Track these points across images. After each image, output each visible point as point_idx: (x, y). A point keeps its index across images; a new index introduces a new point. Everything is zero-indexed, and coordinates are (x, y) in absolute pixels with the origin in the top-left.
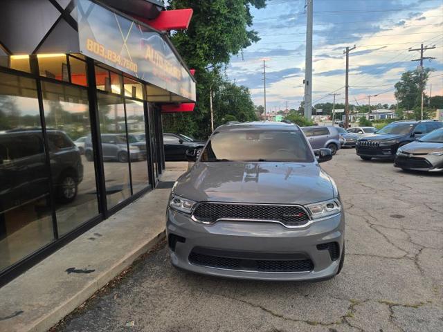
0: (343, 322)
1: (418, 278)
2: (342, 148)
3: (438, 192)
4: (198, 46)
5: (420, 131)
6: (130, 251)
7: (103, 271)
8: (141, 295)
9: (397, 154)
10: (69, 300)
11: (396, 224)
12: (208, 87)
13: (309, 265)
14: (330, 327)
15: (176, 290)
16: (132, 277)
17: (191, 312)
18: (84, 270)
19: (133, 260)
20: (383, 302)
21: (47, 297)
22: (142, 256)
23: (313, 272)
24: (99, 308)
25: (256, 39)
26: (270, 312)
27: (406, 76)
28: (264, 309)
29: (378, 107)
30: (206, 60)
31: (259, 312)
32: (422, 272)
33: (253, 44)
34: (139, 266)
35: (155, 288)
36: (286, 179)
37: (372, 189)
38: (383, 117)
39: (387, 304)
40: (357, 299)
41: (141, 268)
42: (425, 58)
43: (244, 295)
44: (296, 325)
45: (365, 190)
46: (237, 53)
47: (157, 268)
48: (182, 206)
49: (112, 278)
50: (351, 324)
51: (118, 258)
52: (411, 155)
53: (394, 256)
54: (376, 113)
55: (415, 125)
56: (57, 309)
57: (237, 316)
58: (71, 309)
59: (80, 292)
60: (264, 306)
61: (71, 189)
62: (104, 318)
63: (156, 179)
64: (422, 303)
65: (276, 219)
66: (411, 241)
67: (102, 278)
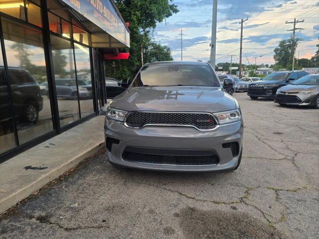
0: (241, 202)
1: (295, 172)
2: (237, 92)
3: (305, 119)
4: (132, 13)
5: (293, 78)
6: (76, 155)
7: (54, 168)
8: (85, 185)
9: (277, 93)
10: (25, 188)
11: (277, 138)
12: (140, 45)
13: (216, 159)
14: (231, 205)
15: (112, 181)
16: (78, 174)
17: (123, 196)
18: (38, 167)
19: (79, 161)
20: (270, 188)
21: (6, 186)
22: (86, 159)
23: (219, 165)
24: (50, 194)
25: (176, 11)
26: (185, 195)
27: (282, 44)
28: (180, 194)
29: (262, 66)
30: (138, 24)
31: (177, 195)
32: (298, 168)
33: (174, 14)
34: (84, 166)
35: (96, 180)
36: (198, 98)
37: (258, 116)
38: (265, 73)
39: (273, 189)
40: (251, 186)
41: (85, 167)
42: (296, 29)
43: (165, 185)
44: (205, 204)
45: (254, 117)
46: (162, 21)
47: (98, 167)
48: (117, 116)
49: (61, 173)
50: (247, 203)
51: (67, 159)
52: (287, 94)
53: (277, 158)
54: (260, 70)
55: (289, 74)
56: (14, 194)
57: (159, 199)
58: (27, 195)
59: (34, 183)
60: (180, 191)
61: (34, 114)
62: (54, 201)
63: (99, 109)
64: (299, 189)
65: (191, 124)
66: (288, 148)
67: (53, 173)
